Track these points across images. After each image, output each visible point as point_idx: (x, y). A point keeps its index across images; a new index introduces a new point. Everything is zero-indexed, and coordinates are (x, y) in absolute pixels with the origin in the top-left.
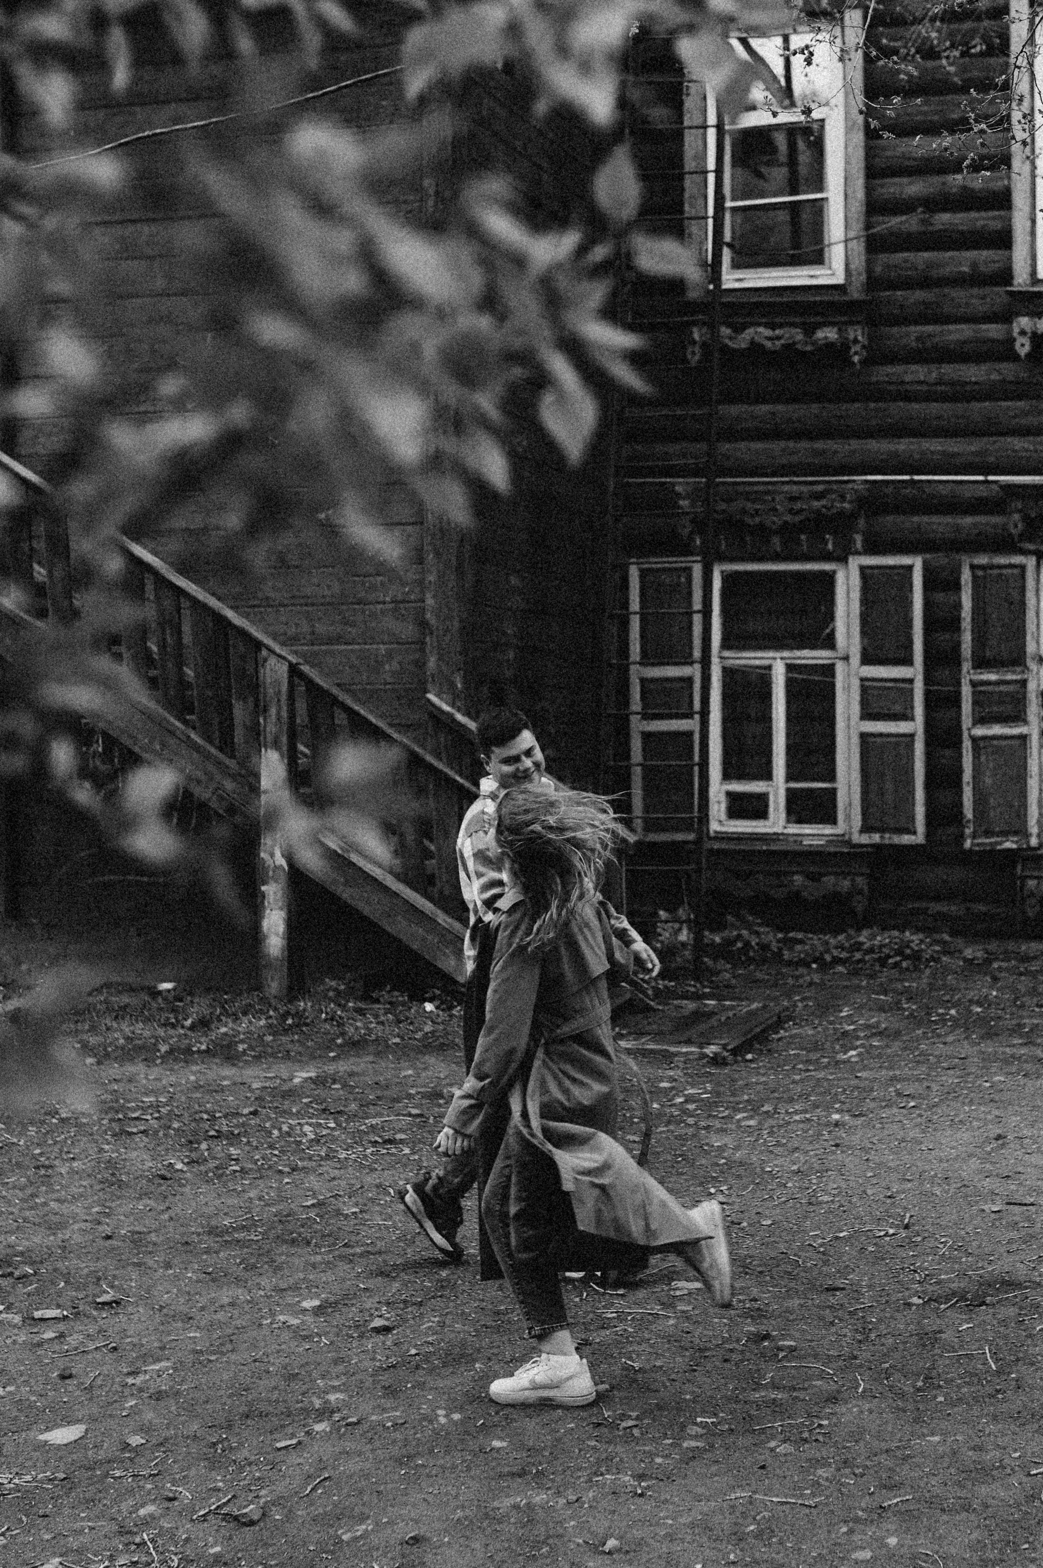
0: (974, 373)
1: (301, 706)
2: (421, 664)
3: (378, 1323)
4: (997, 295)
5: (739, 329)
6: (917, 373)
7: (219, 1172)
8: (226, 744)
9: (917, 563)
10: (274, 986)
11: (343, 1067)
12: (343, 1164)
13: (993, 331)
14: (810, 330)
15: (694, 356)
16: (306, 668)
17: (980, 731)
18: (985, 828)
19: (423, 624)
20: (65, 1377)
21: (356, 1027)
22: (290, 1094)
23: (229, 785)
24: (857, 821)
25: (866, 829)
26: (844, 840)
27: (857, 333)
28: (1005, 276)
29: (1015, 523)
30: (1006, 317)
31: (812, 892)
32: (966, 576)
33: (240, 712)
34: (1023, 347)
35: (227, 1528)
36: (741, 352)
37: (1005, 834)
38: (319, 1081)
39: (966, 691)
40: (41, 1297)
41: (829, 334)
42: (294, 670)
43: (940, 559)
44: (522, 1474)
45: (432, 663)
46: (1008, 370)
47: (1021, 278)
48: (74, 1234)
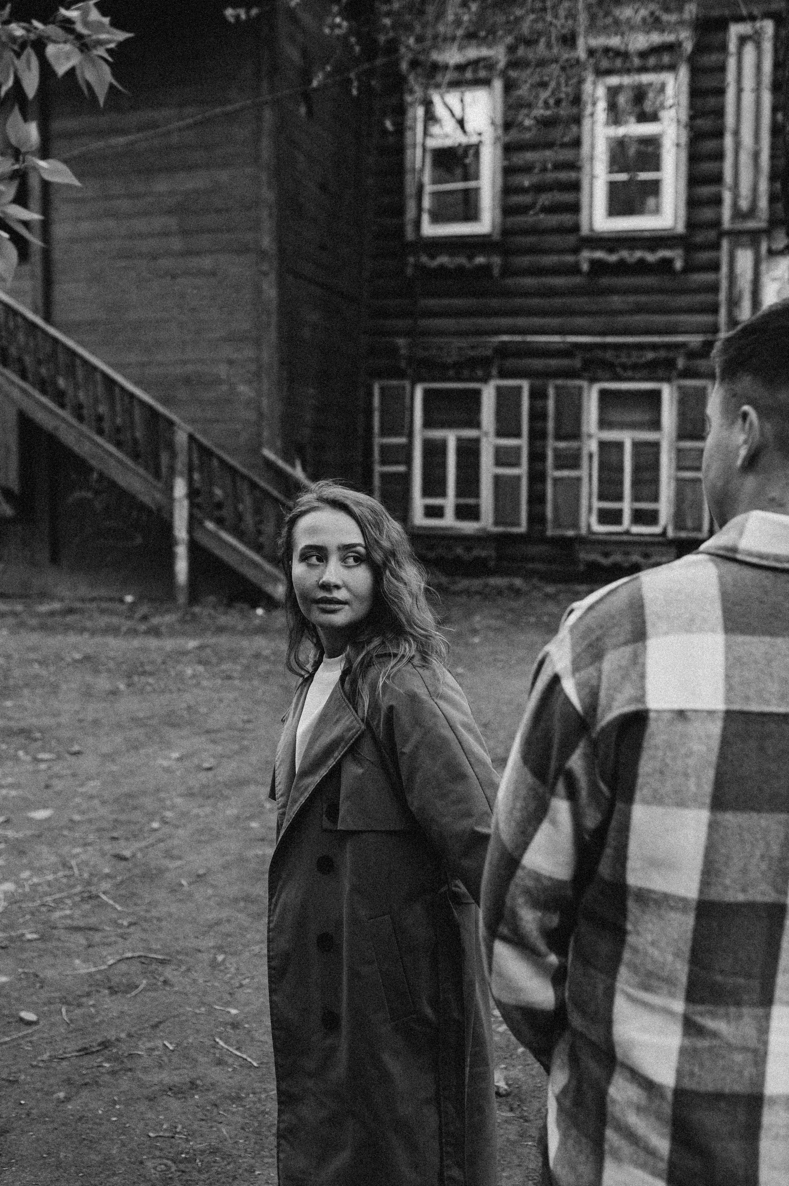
0: (559, 281)
1: (195, 455)
2: (259, 435)
3: (206, 765)
4: (571, 240)
5: (433, 257)
6: (529, 281)
7: (142, 691)
8: (157, 474)
9: (525, 385)
10: (182, 599)
11: (213, 640)
12: (204, 689)
13: (570, 258)
14: (470, 258)
15: (409, 271)
16: (198, 436)
17: (558, 474)
18: (558, 524)
19: (261, 415)
20: (47, 787)
21: (223, 620)
22: (185, 653)
23: (158, 496)
24: (491, 520)
25: (496, 523)
26: (484, 530)
27: (497, 260)
28: (576, 228)
29: (577, 363)
30: (576, 251)
31: (467, 557)
32: (551, 392)
33: (164, 458)
34: (585, 267)
35: (114, 861)
36: (435, 270)
37: (568, 527)
38: (201, 648)
39: (550, 454)
40: (43, 749)
41: (480, 260)
42: (191, 438)
43: (538, 382)
44: (263, 840)
45: (266, 434)
46: (577, 280)
47: (585, 231)
48: (64, 719)
